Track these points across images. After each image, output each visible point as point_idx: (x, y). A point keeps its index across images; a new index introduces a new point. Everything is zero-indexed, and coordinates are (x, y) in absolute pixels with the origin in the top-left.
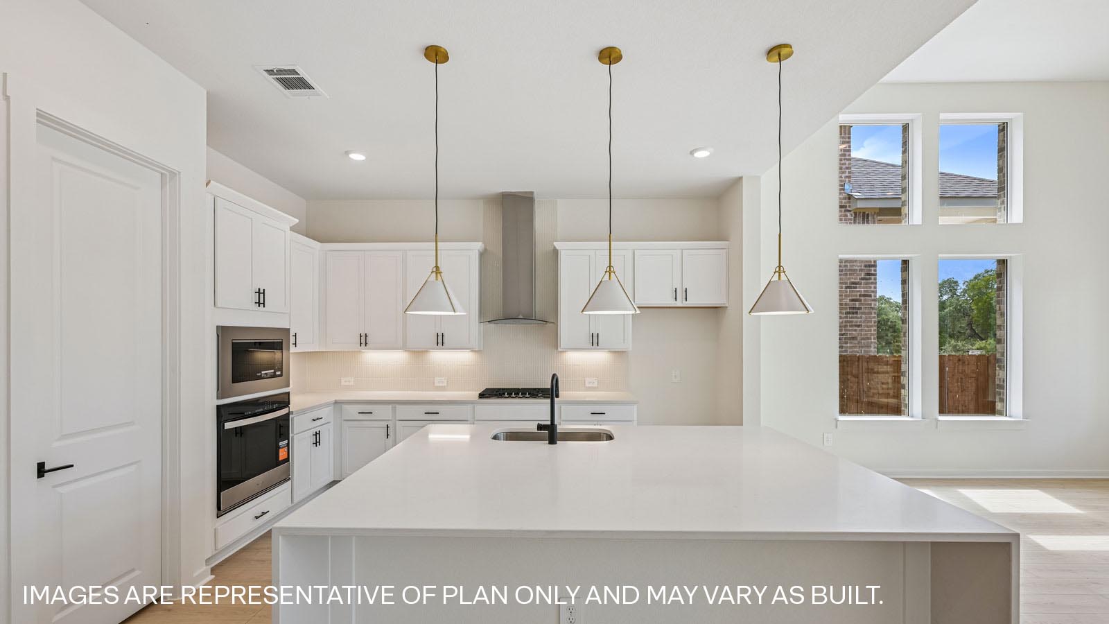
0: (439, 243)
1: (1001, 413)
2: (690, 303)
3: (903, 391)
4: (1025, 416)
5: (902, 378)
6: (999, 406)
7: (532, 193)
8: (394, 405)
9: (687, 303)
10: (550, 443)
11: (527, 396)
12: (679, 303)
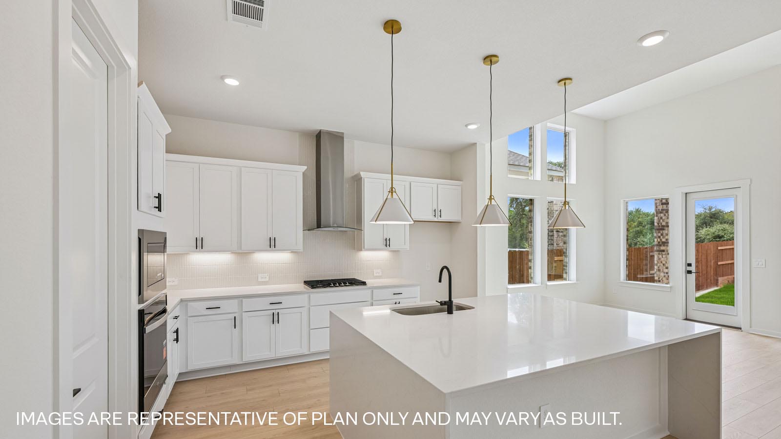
0: (393, 176)
1: (565, 279)
2: (443, 219)
3: (530, 270)
4: (577, 280)
5: (529, 263)
6: (565, 276)
7: (343, 133)
8: (241, 299)
9: (441, 218)
10: (448, 313)
11: (348, 284)
12: (436, 219)
